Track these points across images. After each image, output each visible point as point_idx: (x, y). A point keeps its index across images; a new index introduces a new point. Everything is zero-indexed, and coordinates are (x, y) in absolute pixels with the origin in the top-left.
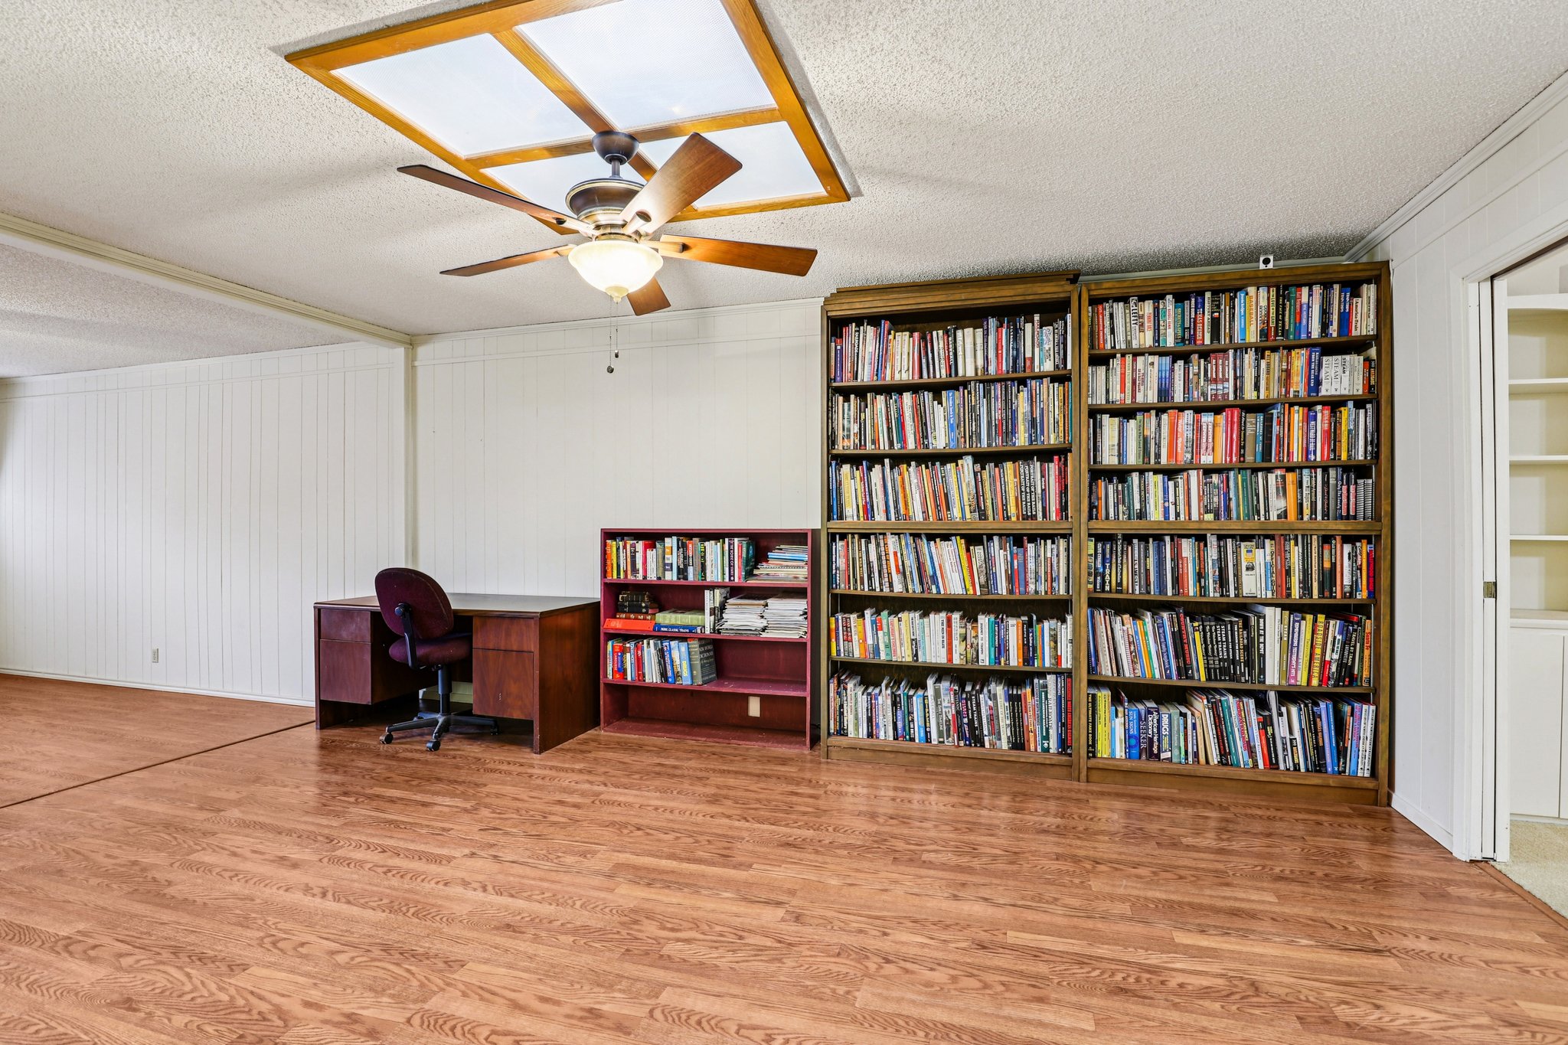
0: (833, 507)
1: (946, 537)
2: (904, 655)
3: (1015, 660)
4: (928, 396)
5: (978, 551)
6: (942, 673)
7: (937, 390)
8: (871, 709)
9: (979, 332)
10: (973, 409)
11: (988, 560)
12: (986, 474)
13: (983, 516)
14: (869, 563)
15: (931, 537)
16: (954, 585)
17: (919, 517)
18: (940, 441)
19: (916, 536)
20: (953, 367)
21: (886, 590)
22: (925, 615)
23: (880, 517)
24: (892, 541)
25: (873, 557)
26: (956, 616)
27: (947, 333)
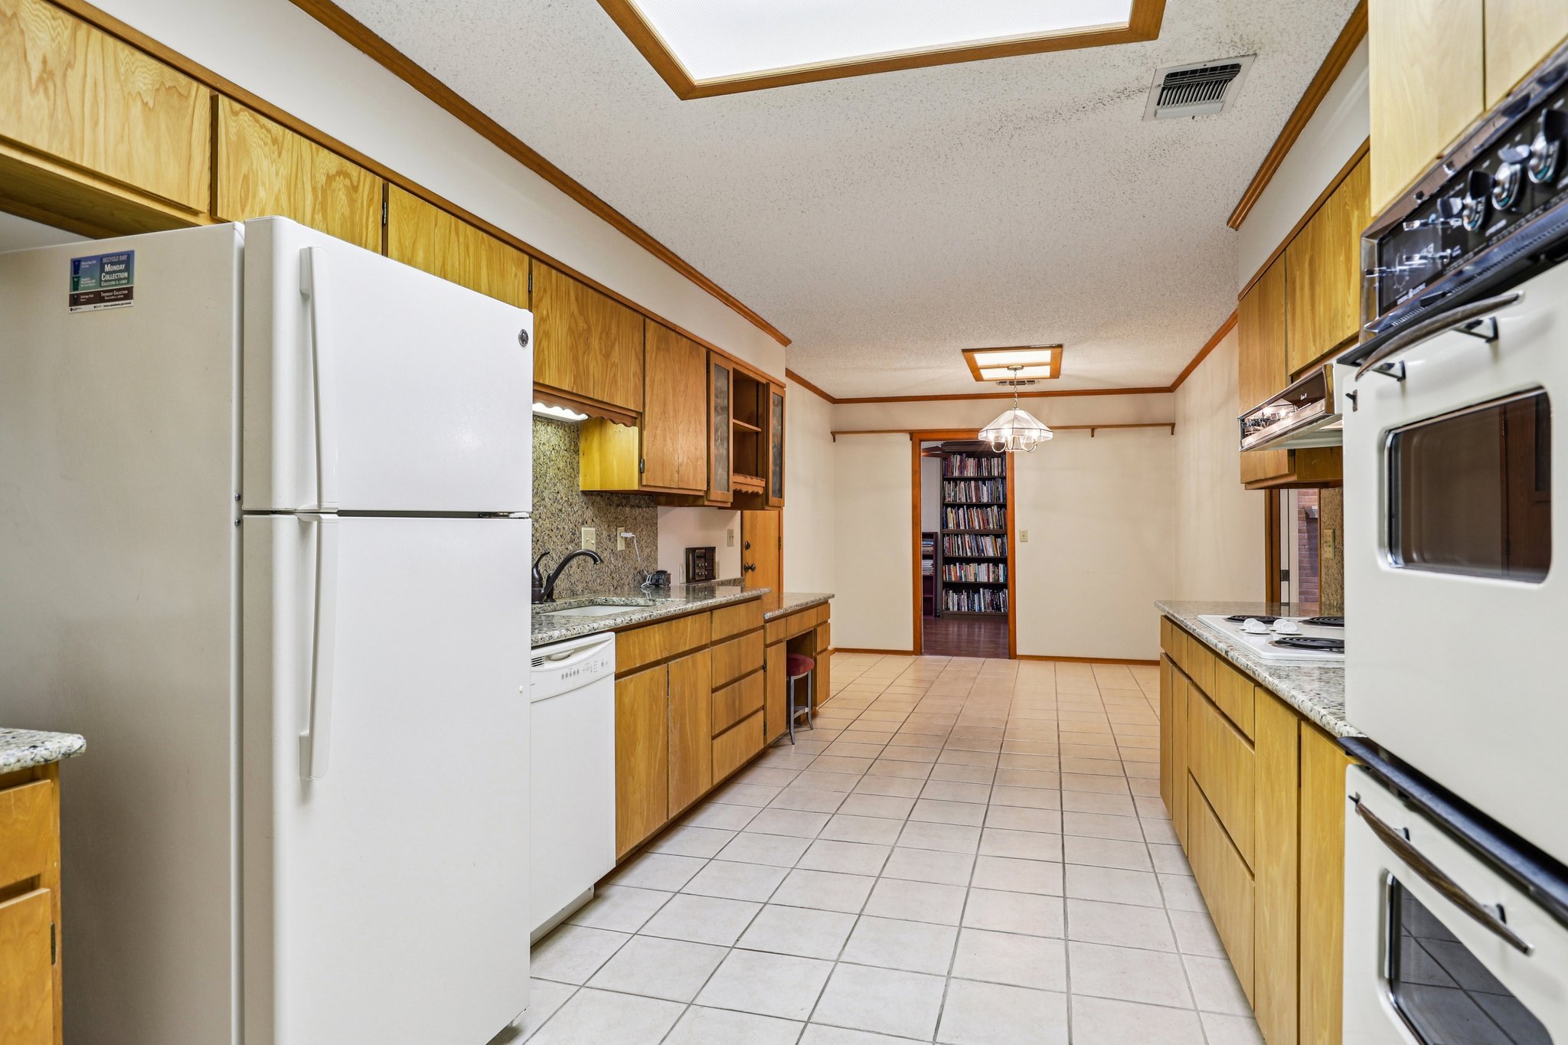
0: (944, 523)
1: (987, 535)
2: (971, 579)
3: (1001, 580)
4: (980, 483)
5: (999, 540)
6: (986, 586)
7: (984, 480)
8: (959, 600)
9: (1000, 459)
10: (998, 488)
12: (1002, 512)
14: (958, 545)
15: (982, 535)
16: (990, 552)
17: (977, 528)
18: (985, 500)
19: (976, 535)
20: (990, 472)
21: (965, 555)
22: (979, 564)
23: (962, 528)
24: (967, 537)
25: (960, 543)
26: (991, 565)
27: (988, 459)
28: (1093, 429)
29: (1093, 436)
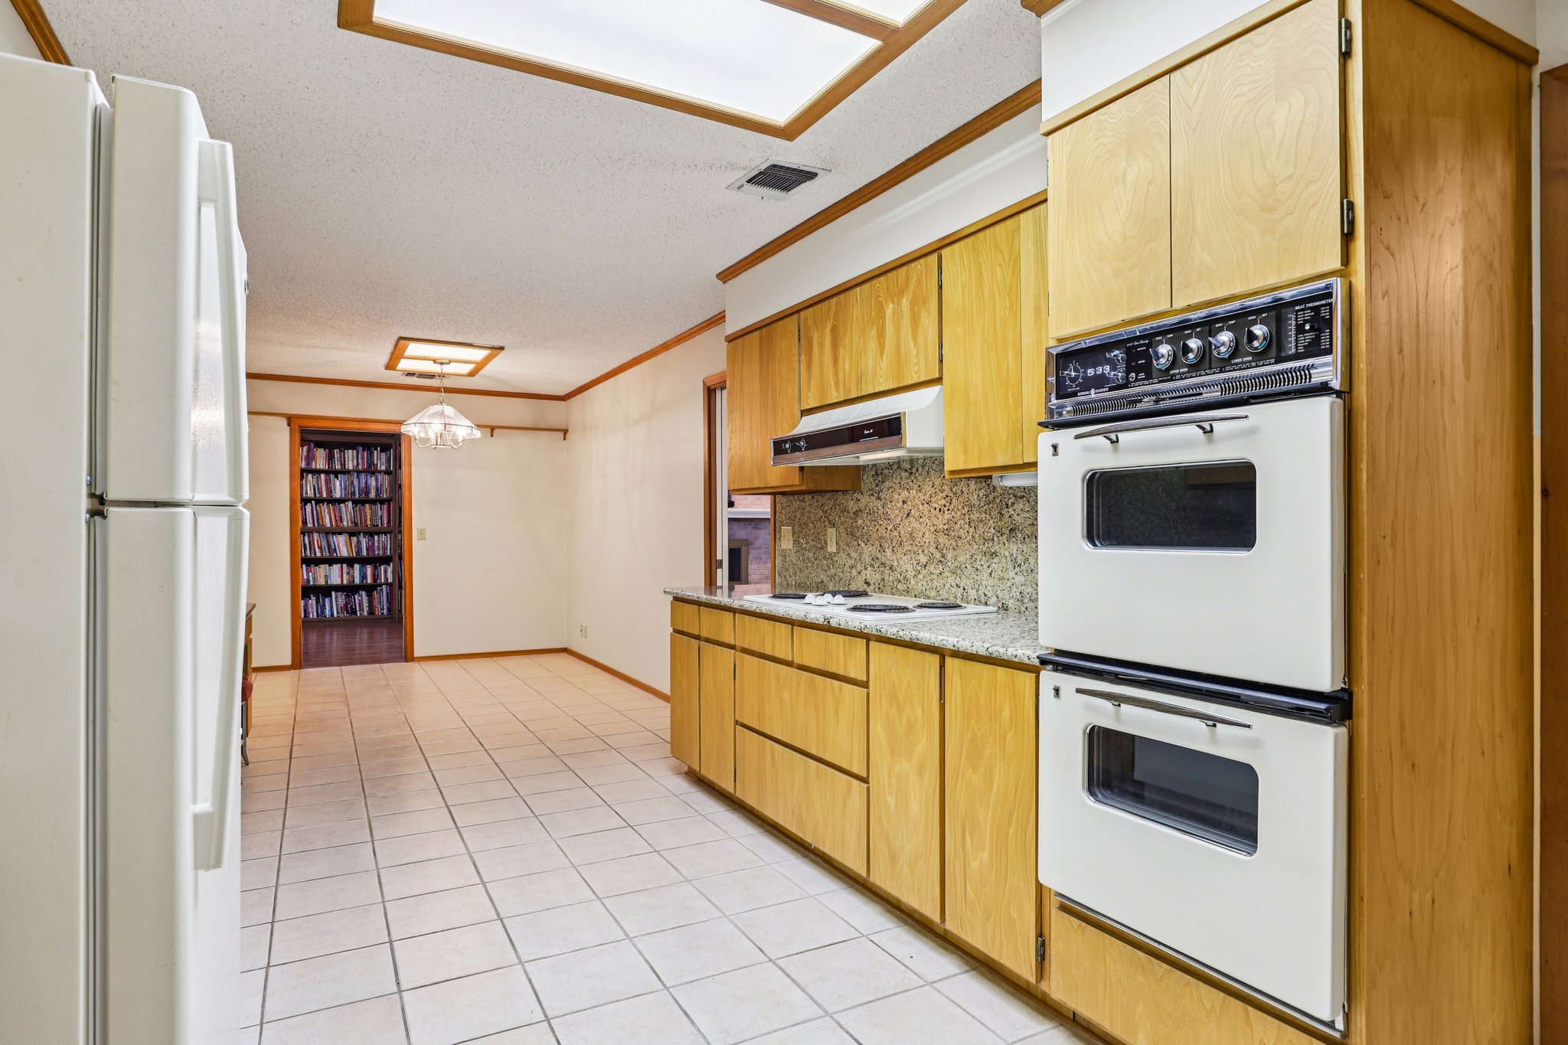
1: (340, 533)
2: (321, 582)
3: (369, 580)
4: (332, 476)
5: (354, 539)
6: (338, 588)
7: (336, 473)
8: (306, 606)
9: (355, 451)
10: (352, 482)
11: (359, 543)
12: (358, 508)
13: (356, 524)
14: (305, 545)
15: (334, 534)
16: (344, 552)
17: (328, 525)
18: (338, 494)
19: (327, 533)
20: (343, 464)
21: (313, 555)
22: (330, 565)
23: (310, 525)
24: (316, 536)
25: (307, 542)
26: (345, 565)
27: (340, 451)
28: (493, 429)
29: (492, 436)
